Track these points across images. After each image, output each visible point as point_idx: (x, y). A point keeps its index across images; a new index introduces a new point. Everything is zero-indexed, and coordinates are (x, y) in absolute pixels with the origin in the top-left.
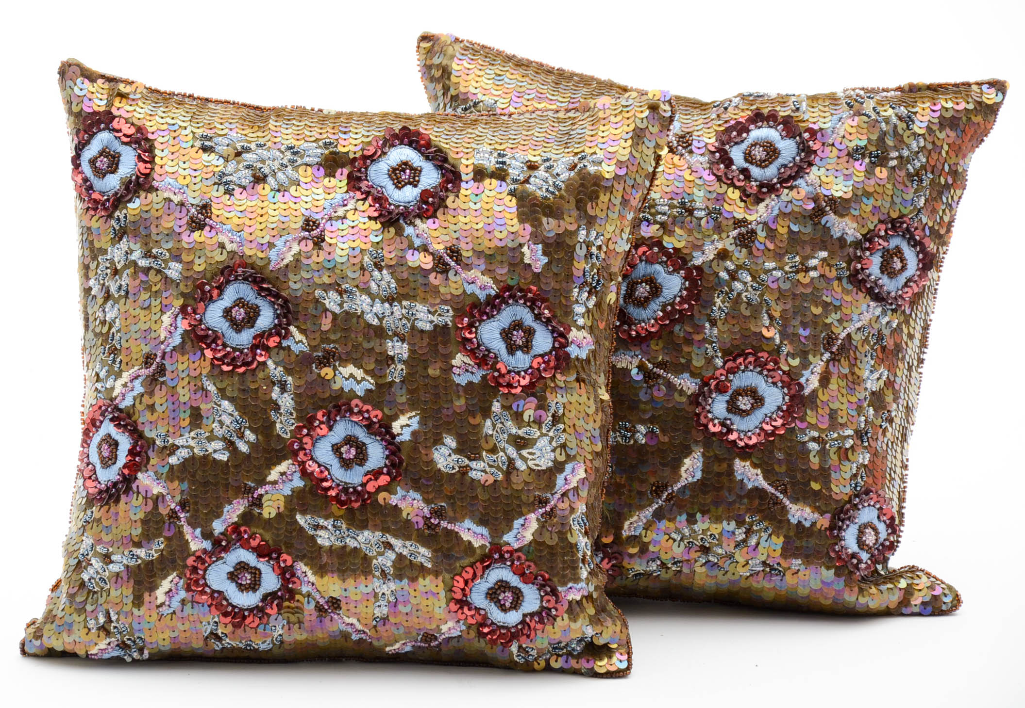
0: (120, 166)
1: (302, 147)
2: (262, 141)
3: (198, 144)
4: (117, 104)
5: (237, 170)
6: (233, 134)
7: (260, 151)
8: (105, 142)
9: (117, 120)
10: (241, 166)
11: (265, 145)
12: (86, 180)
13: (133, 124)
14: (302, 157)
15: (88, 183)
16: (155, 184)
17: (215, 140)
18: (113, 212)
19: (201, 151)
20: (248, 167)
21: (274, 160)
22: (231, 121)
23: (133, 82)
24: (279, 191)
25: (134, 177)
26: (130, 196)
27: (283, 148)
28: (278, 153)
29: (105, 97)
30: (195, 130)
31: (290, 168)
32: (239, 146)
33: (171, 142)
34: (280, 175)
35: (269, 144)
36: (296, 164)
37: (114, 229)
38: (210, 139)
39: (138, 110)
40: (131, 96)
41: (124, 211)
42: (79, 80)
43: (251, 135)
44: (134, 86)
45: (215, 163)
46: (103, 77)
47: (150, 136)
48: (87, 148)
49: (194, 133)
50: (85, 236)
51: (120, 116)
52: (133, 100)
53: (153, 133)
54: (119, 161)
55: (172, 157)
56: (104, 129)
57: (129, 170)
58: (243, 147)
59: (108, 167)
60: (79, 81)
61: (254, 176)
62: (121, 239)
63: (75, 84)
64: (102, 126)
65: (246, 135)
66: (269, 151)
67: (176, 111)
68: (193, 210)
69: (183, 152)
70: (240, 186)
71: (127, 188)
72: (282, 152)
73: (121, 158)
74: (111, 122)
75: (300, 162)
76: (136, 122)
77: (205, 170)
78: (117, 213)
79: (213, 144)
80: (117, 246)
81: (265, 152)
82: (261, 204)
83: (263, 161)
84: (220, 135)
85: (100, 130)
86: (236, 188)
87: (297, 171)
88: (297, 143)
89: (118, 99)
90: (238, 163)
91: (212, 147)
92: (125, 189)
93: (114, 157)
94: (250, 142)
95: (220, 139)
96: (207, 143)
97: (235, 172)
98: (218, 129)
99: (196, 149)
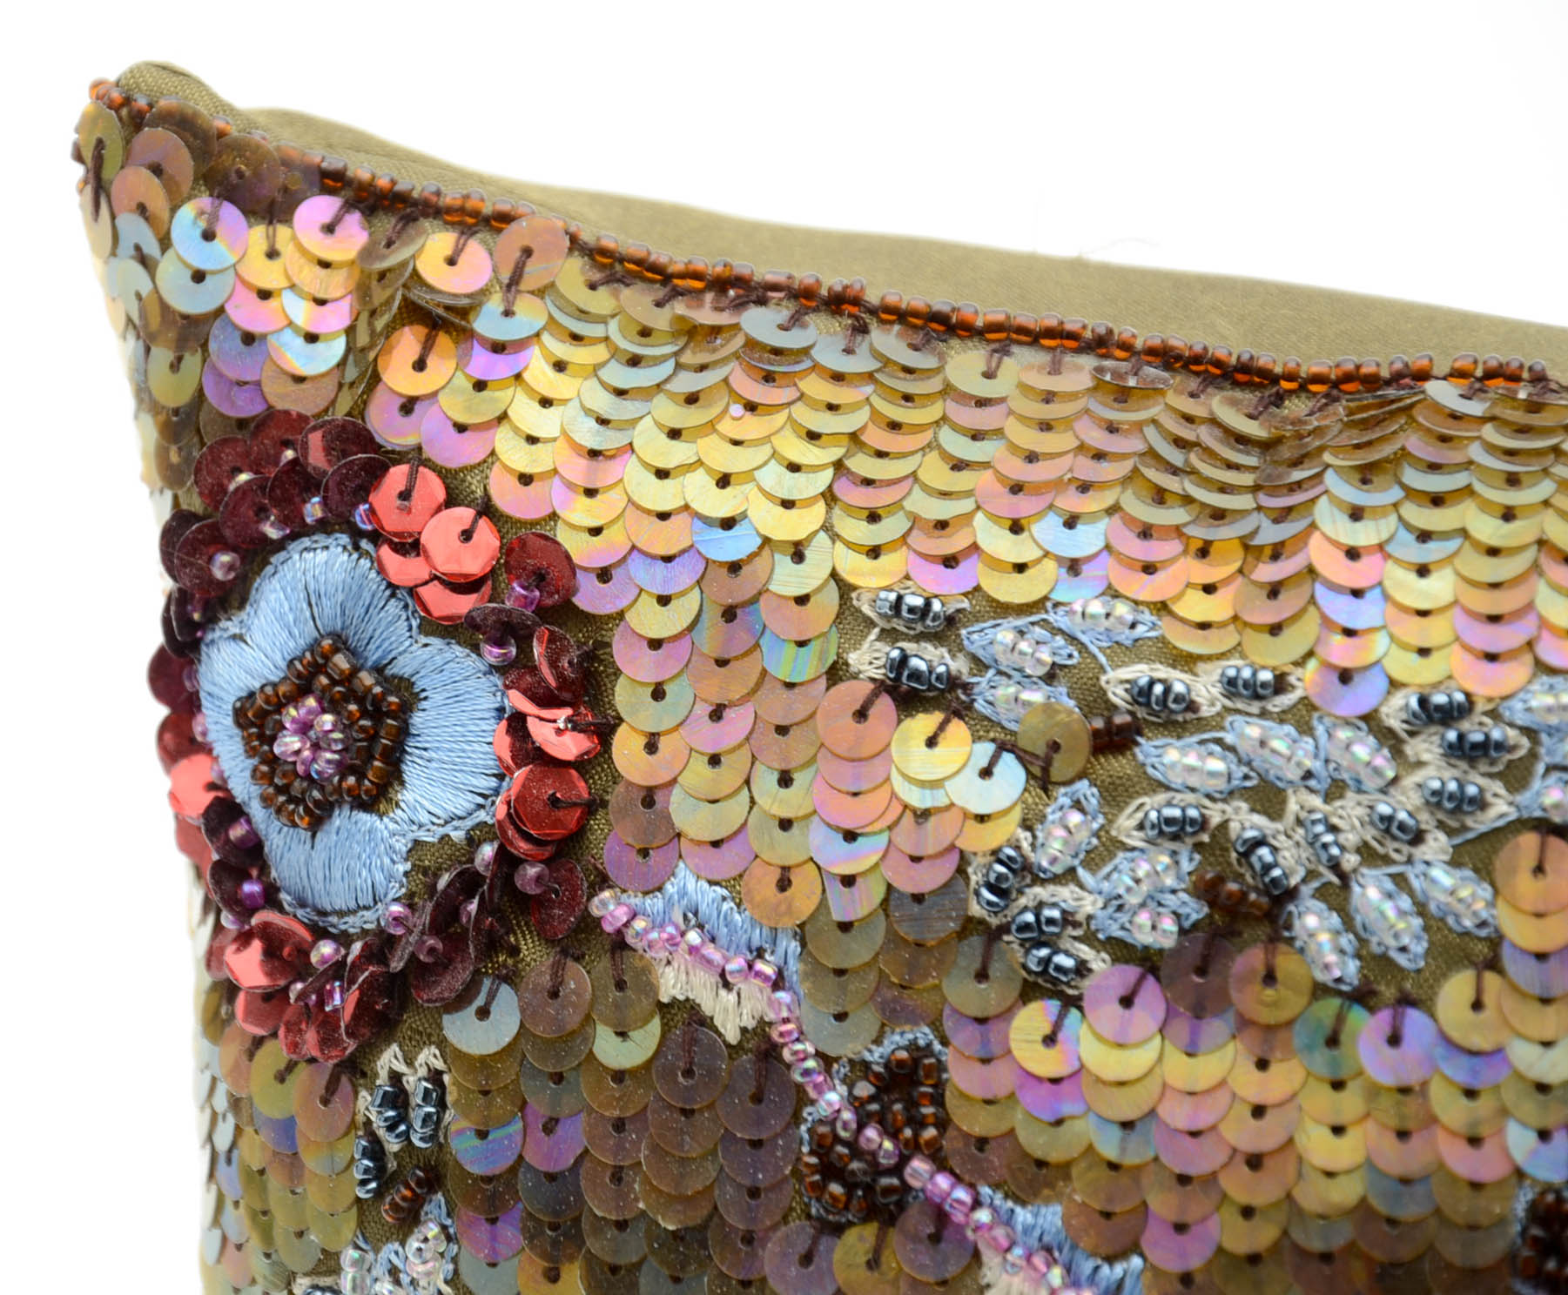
0: (410, 771)
1: (1516, 711)
2: (1265, 658)
3: (870, 658)
4: (399, 377)
5: (1102, 851)
6: (1082, 598)
7: (1247, 731)
8: (329, 615)
9: (397, 475)
10: (1126, 823)
11: (1281, 684)
12: (225, 810)
13: (487, 509)
14: (1516, 777)
15: (237, 832)
16: (609, 907)
17: (975, 637)
18: (370, 1049)
19: (885, 704)
20: (1173, 831)
21: (1335, 790)
22: (1071, 501)
23: (505, 218)
24: (1363, 996)
25: (487, 851)
26: (459, 976)
27: (1394, 712)
28: (1364, 749)
29: (337, 317)
30: (855, 567)
31: (1437, 845)
32: (1117, 681)
33: (711, 638)
34: (1371, 892)
35: (1306, 680)
36: (1482, 823)
37: (375, 1150)
38: (947, 629)
39: (526, 414)
40: (488, 323)
41: (429, 1056)
42: (187, 212)
43: (1196, 607)
44: (514, 236)
45: (973, 794)
46: (331, 181)
47: (592, 596)
48: (230, 626)
49: (845, 589)
50: (223, 1138)
51: (416, 457)
52: (498, 348)
53: (604, 575)
54: (404, 732)
55: (709, 736)
56: (324, 527)
57: (462, 803)
58: (1141, 695)
59: (344, 769)
60: (186, 221)
61: (1207, 890)
62: (409, 1220)
63: (165, 242)
64: (313, 509)
65: (1162, 608)
66: (1306, 729)
67: (752, 427)
68: (833, 1098)
69: (778, 707)
70: (1121, 950)
71: (445, 919)
72: (1389, 739)
73: (417, 719)
74: (363, 491)
75: (1501, 808)
76: (507, 496)
77: (907, 837)
78: (389, 1059)
79: (959, 666)
80: (389, 1250)
81: (1281, 739)
82: (1253, 1088)
83: (1267, 797)
84: (1003, 610)
85: (298, 530)
86: (1099, 962)
87: (1484, 872)
88: (1484, 683)
89: (408, 341)
90: (1115, 796)
91: (953, 682)
92: (436, 928)
93: (375, 710)
94: (1187, 661)
95: (1004, 635)
96: (928, 658)
97: (1093, 859)
98: (995, 564)
99: (852, 693)
